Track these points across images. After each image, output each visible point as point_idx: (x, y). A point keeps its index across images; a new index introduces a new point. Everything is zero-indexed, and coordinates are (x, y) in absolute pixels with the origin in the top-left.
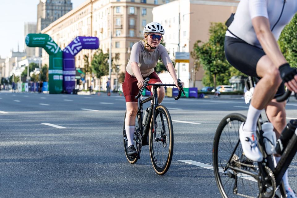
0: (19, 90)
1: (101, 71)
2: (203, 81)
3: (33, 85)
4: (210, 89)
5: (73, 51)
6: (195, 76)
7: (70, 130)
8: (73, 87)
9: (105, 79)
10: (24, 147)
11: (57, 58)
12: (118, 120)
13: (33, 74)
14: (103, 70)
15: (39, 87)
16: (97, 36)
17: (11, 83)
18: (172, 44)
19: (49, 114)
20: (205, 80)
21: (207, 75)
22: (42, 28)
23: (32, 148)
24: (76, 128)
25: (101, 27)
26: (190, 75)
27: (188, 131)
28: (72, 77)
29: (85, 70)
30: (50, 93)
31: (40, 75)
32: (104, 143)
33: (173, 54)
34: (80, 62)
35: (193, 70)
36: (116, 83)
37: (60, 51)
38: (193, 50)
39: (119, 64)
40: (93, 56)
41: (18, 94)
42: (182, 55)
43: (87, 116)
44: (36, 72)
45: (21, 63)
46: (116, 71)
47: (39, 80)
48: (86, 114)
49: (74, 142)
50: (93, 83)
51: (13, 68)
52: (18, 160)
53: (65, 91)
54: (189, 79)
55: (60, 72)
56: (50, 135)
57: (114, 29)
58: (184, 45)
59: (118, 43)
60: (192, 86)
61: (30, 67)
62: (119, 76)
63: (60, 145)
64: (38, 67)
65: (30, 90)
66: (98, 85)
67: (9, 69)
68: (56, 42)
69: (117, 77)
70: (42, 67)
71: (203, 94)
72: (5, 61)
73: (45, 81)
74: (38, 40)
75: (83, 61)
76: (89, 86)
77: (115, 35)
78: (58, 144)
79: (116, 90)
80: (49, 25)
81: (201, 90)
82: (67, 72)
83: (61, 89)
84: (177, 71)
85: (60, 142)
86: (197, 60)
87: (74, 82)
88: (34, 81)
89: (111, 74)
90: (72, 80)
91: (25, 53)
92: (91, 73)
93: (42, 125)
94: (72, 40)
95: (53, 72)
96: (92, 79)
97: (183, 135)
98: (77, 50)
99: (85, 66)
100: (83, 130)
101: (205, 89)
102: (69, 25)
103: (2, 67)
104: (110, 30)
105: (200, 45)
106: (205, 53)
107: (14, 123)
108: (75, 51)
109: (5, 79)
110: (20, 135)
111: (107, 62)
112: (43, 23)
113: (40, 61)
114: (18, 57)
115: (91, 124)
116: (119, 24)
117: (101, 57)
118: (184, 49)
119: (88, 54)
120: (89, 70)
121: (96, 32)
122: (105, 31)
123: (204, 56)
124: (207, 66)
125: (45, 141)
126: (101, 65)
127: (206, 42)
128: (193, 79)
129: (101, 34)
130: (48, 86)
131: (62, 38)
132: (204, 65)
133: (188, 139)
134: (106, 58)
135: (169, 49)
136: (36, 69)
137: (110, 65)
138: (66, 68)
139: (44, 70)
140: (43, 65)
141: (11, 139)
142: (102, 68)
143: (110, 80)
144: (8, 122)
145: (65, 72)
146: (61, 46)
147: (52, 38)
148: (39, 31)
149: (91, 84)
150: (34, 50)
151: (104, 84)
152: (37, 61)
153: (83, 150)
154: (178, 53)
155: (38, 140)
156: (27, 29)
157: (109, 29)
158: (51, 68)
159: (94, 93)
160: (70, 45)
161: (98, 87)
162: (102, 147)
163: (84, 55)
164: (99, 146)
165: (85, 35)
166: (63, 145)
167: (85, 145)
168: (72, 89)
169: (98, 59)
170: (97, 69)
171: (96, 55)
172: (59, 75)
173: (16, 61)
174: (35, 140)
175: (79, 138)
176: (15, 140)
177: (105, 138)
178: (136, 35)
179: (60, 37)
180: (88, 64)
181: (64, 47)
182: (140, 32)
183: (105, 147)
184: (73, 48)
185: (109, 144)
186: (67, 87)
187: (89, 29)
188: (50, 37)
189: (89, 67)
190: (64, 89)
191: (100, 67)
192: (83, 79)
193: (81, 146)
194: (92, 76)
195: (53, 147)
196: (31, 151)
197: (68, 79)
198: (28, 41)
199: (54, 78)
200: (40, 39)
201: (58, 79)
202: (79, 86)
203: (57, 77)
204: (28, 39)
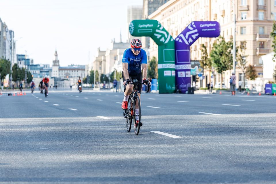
1: (223, 65)
5: (188, 40)
7: (186, 140)
8: (188, 85)
9: (227, 74)
11: (168, 49)
12: (246, 127)
14: (226, 63)
16: (217, 21)
17: (112, 80)
19: (160, 119)
22: (149, 13)
23: (141, 163)
24: (194, 137)
25: (222, 9)
29: (203, 63)
30: (160, 93)
32: (230, 157)
34: (196, 54)
36: (242, 79)
37: (172, 40)
39: (246, 54)
40: (212, 46)
43: (207, 122)
46: (241, 64)
48: (206, 119)
49: (192, 155)
50: (213, 80)
51: (114, 63)
52: (125, 179)
53: (178, 90)
55: (173, 66)
56: (162, 146)
57: (238, 11)
59: (244, 29)
62: (245, 70)
63: (175, 159)
66: (219, 81)
67: (110, 64)
68: (167, 29)
69: (244, 72)
70: (150, 60)
72: (105, 54)
73: (154, 78)
74: (144, 28)
75: (200, 51)
77: (239, 19)
78: (172, 159)
79: (242, 87)
80: (158, 9)
82: (181, 67)
83: (174, 88)
85: (175, 156)
87: (190, 78)
89: (235, 68)
90: (187, 76)
91: (128, 43)
92: (210, 67)
94: (187, 26)
95: (163, 66)
96: (211, 74)
98: (192, 38)
99: (203, 57)
100: (203, 139)
102: (182, 8)
103: (102, 62)
107: (117, 131)
108: (191, 40)
109: (106, 76)
110: (126, 146)
111: (230, 52)
112: (150, 6)
114: (120, 48)
116: (245, 5)
117: (222, 47)
119: (207, 43)
120: (208, 63)
121: (216, 15)
122: (228, 13)
125: (156, 154)
126: (223, 57)
129: (222, 18)
130: (157, 83)
131: (173, 24)
134: (229, 47)
137: (234, 56)
138: (178, 61)
139: (152, 64)
140: (151, 58)
141: (114, 151)
142: (224, 61)
143: (234, 76)
144: (111, 129)
145: (177, 66)
146: (172, 34)
147: (162, 24)
148: (146, 16)
149: (210, 80)
151: (227, 80)
153: (203, 166)
155: (148, 153)
156: (131, 14)
158: (161, 61)
159: (214, 91)
160: (184, 33)
161: (219, 84)
162: (227, 162)
163: (201, 45)
164: (224, 161)
165: (202, 20)
166: (179, 159)
167: (206, 159)
168: (188, 87)
169: (219, 49)
170: (218, 61)
171: (217, 45)
172: (171, 70)
173: (118, 54)
174: (144, 153)
175: (198, 150)
176: (119, 153)
177: (231, 151)
178: (267, 18)
179: (172, 22)
180: (206, 56)
181: (176, 35)
182: (271, 14)
183: (232, 162)
184: (187, 36)
185: (236, 158)
186: (181, 84)
187: (207, 11)
188: (159, 23)
189: (208, 59)
190: (177, 87)
191: (221, 59)
192: (200, 75)
193: (201, 161)
194: (212, 71)
195: (166, 161)
196: (139, 167)
197: (181, 75)
198: (133, 29)
199: (165, 75)
200: (146, 26)
201: (170, 75)
202: (196, 83)
203: (169, 73)
204: (132, 26)
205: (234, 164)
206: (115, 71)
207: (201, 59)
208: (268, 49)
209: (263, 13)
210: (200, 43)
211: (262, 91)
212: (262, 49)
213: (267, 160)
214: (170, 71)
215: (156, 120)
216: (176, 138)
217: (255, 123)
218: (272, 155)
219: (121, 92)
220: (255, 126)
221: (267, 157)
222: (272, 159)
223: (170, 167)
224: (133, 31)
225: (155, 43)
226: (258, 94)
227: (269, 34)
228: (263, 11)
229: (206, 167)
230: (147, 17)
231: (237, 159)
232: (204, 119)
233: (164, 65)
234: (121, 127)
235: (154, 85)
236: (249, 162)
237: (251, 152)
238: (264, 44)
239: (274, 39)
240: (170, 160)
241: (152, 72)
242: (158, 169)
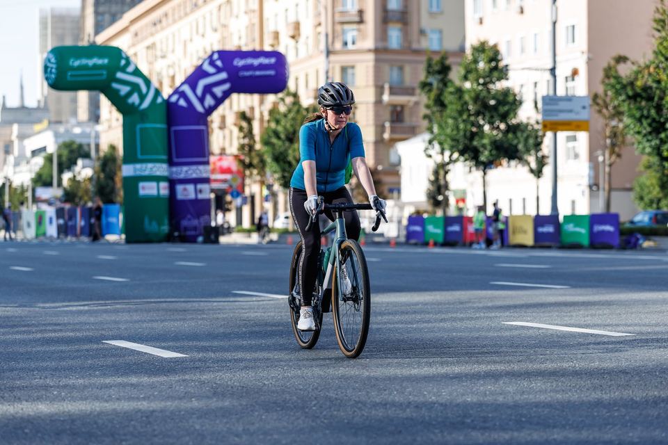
0: (28, 233)
2: (638, 189)
3: (72, 216)
4: (659, 217)
5: (202, 100)
6: (610, 174)
7: (198, 364)
8: (203, 219)
10: (52, 419)
11: (148, 125)
13: (70, 179)
15: (93, 221)
16: (281, 49)
18: (529, 69)
20: (642, 187)
21: (648, 171)
22: (99, 28)
23: (78, 423)
24: (219, 355)
25: (292, 19)
26: (592, 174)
27: (592, 361)
28: (199, 186)
29: (242, 161)
30: (128, 241)
31: (94, 183)
32: (315, 406)
33: (533, 105)
34: (224, 137)
35: (604, 156)
37: (159, 100)
38: (600, 89)
40: (266, 117)
41: (25, 244)
42: (563, 105)
43: (252, 315)
44: (79, 173)
45: (32, 144)
47: (91, 199)
48: (251, 308)
49: (215, 403)
50: (268, 206)
51: (5, 161)
53: (176, 234)
54: (590, 187)
55: (161, 169)
56: (134, 380)
57: (334, 23)
58: (569, 73)
59: (350, 71)
60: (600, 209)
61: (60, 156)
63: (168, 414)
64: (86, 156)
65: (64, 230)
66: (286, 210)
68: (145, 71)
70: (102, 154)
71: (639, 236)
73: (111, 202)
74: (85, 67)
75: (236, 130)
76: (257, 215)
77: (338, 46)
78: (161, 411)
80: (121, 18)
81: (632, 222)
82: (184, 172)
83: (165, 228)
84: (550, 161)
85: (169, 403)
86: (614, 123)
87: (208, 201)
88: (77, 200)
90: (200, 196)
91: (42, 109)
92: (262, 172)
93: (106, 346)
94: (200, 63)
95: (135, 170)
96: (265, 192)
97: (577, 374)
98: (214, 96)
99: (242, 147)
100: (241, 360)
101: (643, 218)
102: (186, 14)
104: (322, 29)
105: (625, 71)
106: (642, 98)
107: (14, 342)
108: (209, 101)
110: (36, 381)
112: (101, 9)
113: (93, 134)
114: (19, 122)
115: (270, 341)
116: (352, 7)
117: (293, 119)
118: (570, 84)
119: (252, 109)
120: (255, 161)
121: (276, 35)
122: (307, 29)
123: (640, 109)
124: (648, 141)
125: (118, 399)
127: (642, 62)
128: (604, 184)
129: (292, 42)
130: (121, 217)
131: (163, 57)
132: (639, 137)
133: (595, 388)
135: (522, 86)
136: (80, 162)
138: (178, 157)
139: (108, 164)
140: (104, 147)
141: (6, 395)
145: (174, 169)
146: (161, 84)
147: (132, 59)
148: (88, 34)
149: (262, 207)
150: (75, 101)
152: (83, 135)
153: (244, 430)
154: (551, 101)
155: (97, 398)
156: (49, 31)
157: (320, 24)
158: (130, 157)
159: (274, 237)
160: (192, 81)
161: (287, 218)
162: (306, 417)
163: (237, 113)
164: (297, 414)
165: (240, 47)
166: (180, 412)
167: (252, 411)
168: (203, 225)
169: (286, 125)
170: (281, 157)
171: (279, 113)
172: (157, 179)
173: (14, 137)
174: (86, 399)
175: (230, 388)
176: (19, 399)
177: (317, 389)
178: (410, 43)
179: (159, 53)
180: (252, 142)
181: (171, 87)
182: (422, 32)
183: (318, 417)
184: (199, 90)
185: (330, 408)
186: (184, 218)
187: (253, 25)
188: (124, 55)
189: (256, 151)
190: (175, 225)
191: (290, 152)
192: (235, 193)
193: (236, 415)
194: (266, 182)
195: (144, 418)
196: (74, 434)
197: (185, 193)
198: (54, 70)
199: (142, 192)
200: (91, 62)
201: (154, 192)
202: (224, 216)
203: (151, 188)
204: (52, 63)
205: (322, 422)
206: (8, 184)
207: (239, 149)
208: (413, 124)
209: (401, 30)
210: (235, 108)
211: (398, 237)
212: (398, 125)
213: (408, 410)
214: (154, 184)
215: (118, 312)
216: (171, 358)
217: (380, 318)
218: (422, 399)
219: (22, 240)
220: (380, 326)
221: (410, 403)
222: (421, 409)
223: (156, 433)
224: (53, 76)
225: (114, 109)
226: (388, 243)
227: (416, 85)
228: (399, 26)
229: (252, 431)
230: (92, 40)
231: (332, 409)
232: (246, 309)
233: (138, 166)
234: (24, 332)
235: (112, 220)
236: (363, 415)
237: (368, 390)
238: (402, 111)
239: (429, 98)
240: (154, 414)
241: (108, 185)
242: (124, 438)
